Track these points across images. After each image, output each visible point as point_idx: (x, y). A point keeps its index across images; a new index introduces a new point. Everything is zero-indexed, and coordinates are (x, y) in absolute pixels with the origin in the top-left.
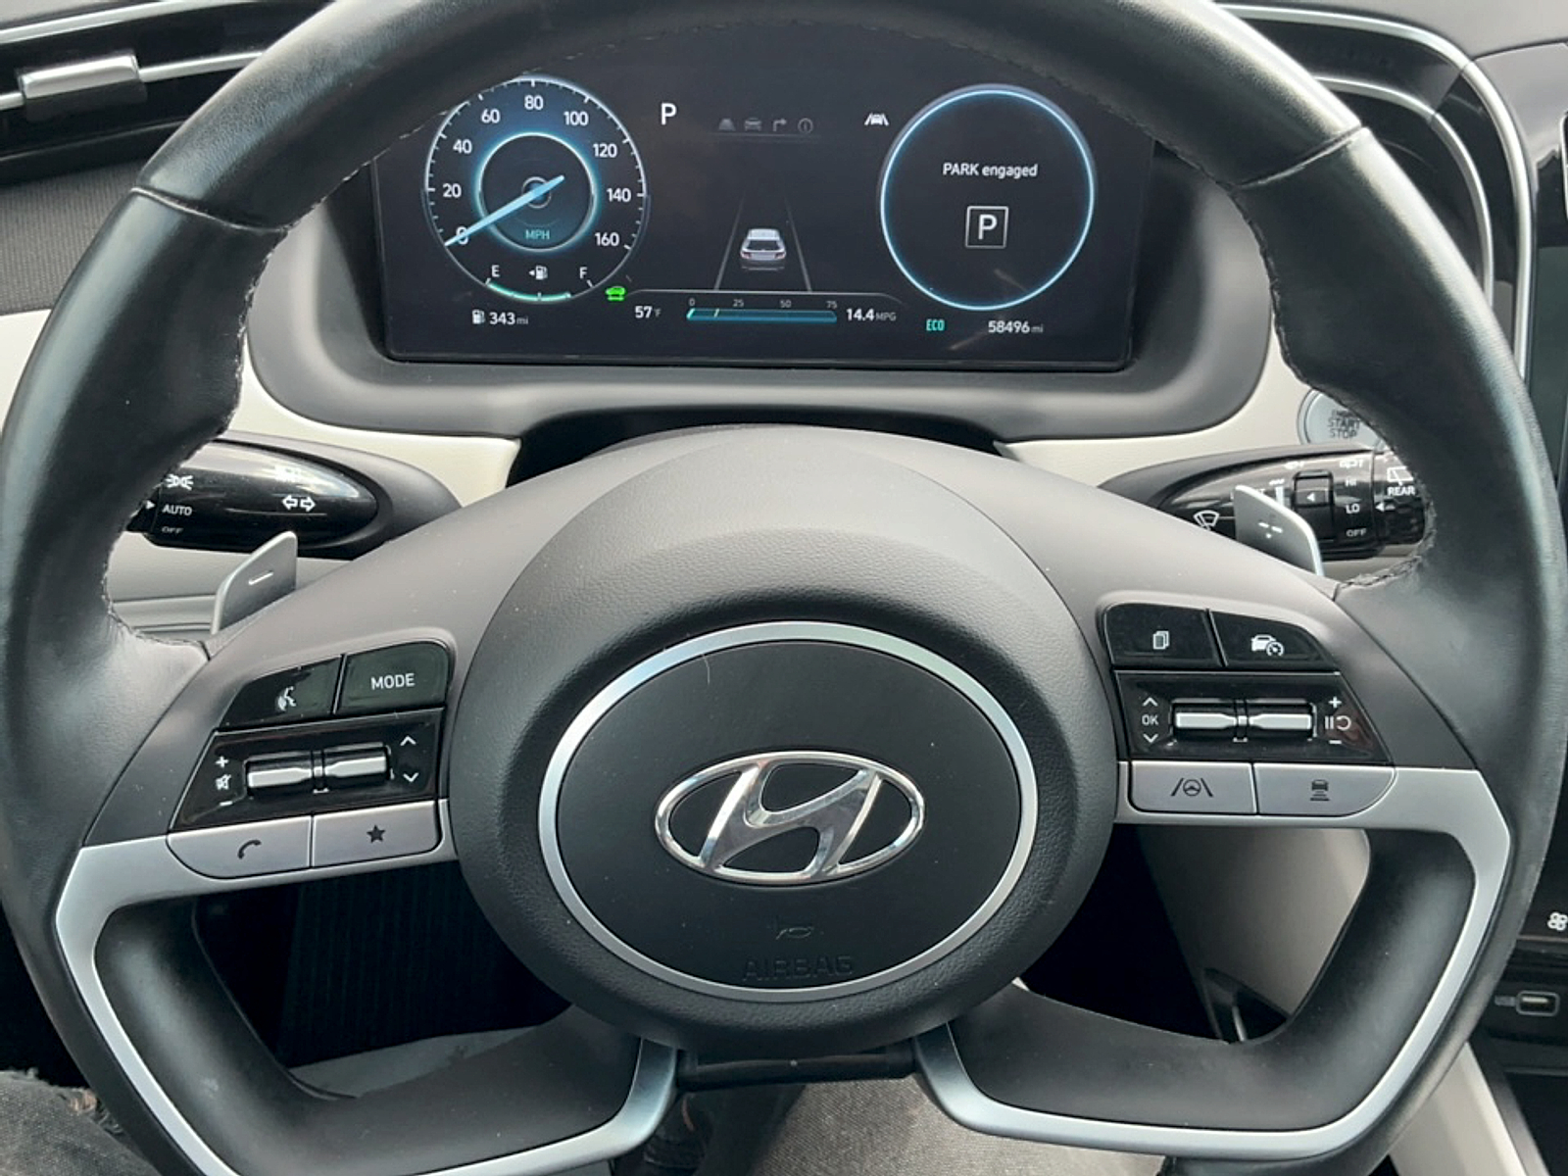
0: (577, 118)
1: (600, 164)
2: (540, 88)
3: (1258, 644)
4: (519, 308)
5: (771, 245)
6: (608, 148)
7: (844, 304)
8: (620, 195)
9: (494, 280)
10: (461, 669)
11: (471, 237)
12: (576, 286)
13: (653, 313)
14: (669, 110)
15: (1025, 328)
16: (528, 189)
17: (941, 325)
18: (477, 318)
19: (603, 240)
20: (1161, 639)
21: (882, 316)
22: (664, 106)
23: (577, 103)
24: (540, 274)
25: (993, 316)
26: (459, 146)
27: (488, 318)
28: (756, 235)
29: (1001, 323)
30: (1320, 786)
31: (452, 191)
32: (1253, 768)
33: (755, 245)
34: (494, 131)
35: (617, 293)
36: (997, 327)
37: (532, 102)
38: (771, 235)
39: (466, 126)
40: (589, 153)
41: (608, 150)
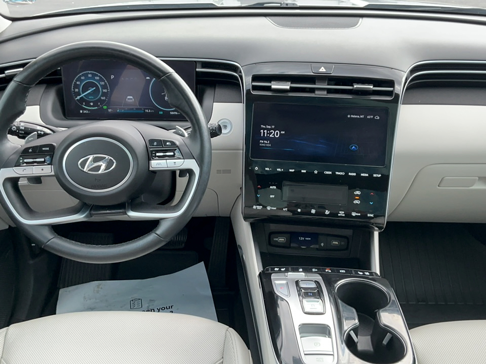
0: (98, 78)
1: (101, 85)
2: (91, 73)
3: (168, 144)
4: (89, 110)
5: (131, 99)
6: (102, 83)
7: (145, 109)
8: (105, 91)
9: (84, 105)
10: (56, 148)
11: (80, 98)
12: (98, 106)
13: (112, 111)
14: (113, 77)
15: (177, 113)
16: (89, 90)
17: (162, 113)
18: (81, 112)
19: (102, 98)
20: (155, 144)
21: (152, 111)
22: (112, 76)
23: (97, 76)
24: (92, 104)
25: (171, 111)
26: (78, 83)
27: (83, 111)
28: (129, 97)
29: (172, 112)
30: (175, 163)
31: (77, 90)
32: (166, 161)
33: (128, 99)
34: (83, 80)
35: (105, 107)
36: (172, 113)
37: (90, 76)
38: (131, 97)
39: (79, 79)
40: (99, 84)
41: (103, 83)
